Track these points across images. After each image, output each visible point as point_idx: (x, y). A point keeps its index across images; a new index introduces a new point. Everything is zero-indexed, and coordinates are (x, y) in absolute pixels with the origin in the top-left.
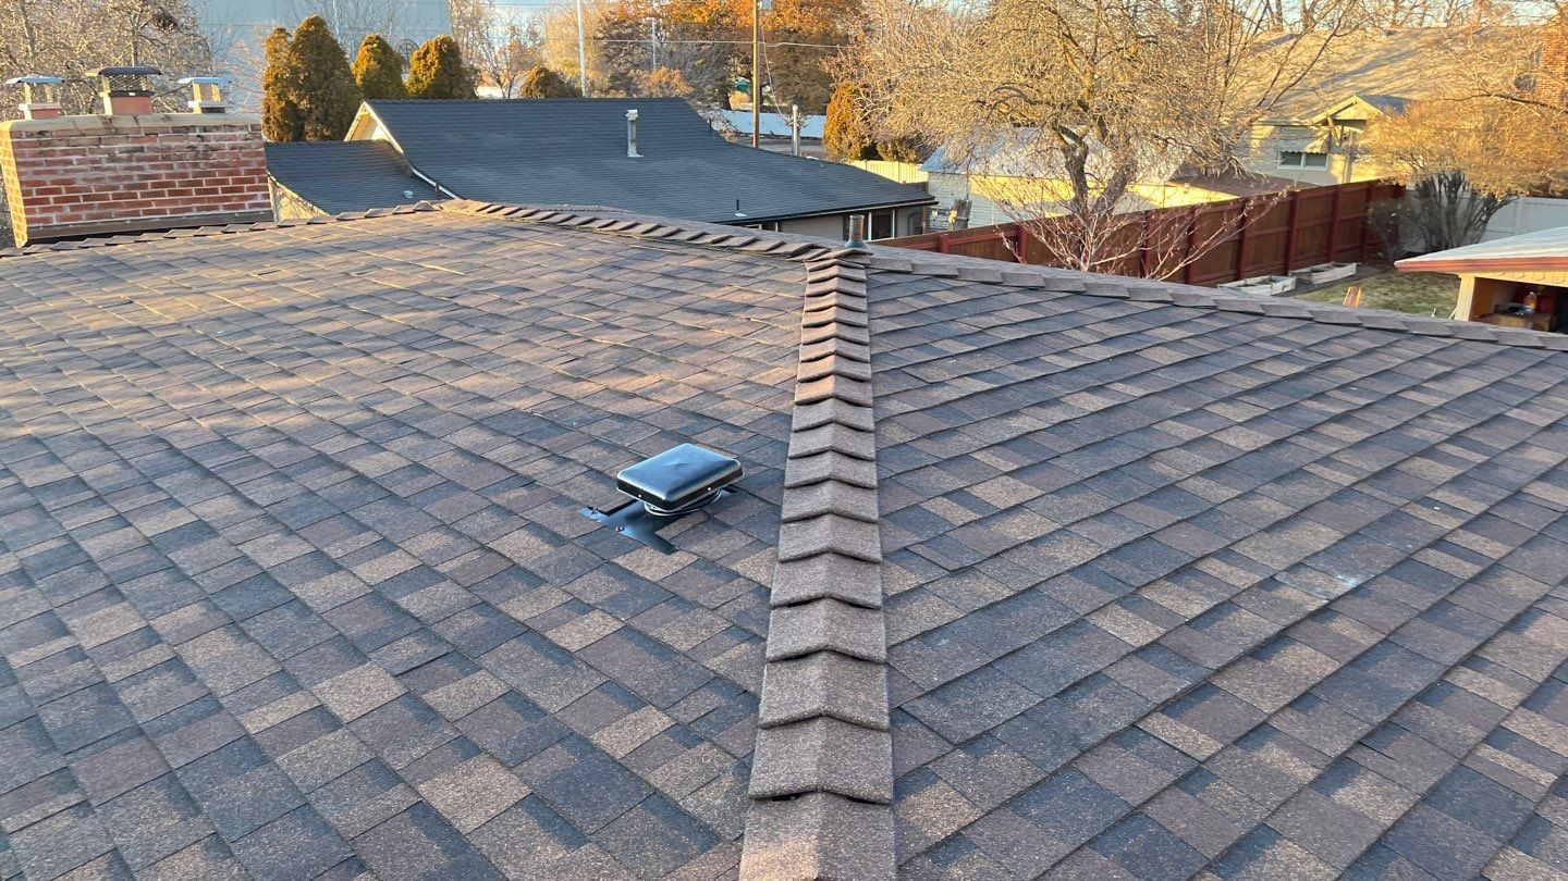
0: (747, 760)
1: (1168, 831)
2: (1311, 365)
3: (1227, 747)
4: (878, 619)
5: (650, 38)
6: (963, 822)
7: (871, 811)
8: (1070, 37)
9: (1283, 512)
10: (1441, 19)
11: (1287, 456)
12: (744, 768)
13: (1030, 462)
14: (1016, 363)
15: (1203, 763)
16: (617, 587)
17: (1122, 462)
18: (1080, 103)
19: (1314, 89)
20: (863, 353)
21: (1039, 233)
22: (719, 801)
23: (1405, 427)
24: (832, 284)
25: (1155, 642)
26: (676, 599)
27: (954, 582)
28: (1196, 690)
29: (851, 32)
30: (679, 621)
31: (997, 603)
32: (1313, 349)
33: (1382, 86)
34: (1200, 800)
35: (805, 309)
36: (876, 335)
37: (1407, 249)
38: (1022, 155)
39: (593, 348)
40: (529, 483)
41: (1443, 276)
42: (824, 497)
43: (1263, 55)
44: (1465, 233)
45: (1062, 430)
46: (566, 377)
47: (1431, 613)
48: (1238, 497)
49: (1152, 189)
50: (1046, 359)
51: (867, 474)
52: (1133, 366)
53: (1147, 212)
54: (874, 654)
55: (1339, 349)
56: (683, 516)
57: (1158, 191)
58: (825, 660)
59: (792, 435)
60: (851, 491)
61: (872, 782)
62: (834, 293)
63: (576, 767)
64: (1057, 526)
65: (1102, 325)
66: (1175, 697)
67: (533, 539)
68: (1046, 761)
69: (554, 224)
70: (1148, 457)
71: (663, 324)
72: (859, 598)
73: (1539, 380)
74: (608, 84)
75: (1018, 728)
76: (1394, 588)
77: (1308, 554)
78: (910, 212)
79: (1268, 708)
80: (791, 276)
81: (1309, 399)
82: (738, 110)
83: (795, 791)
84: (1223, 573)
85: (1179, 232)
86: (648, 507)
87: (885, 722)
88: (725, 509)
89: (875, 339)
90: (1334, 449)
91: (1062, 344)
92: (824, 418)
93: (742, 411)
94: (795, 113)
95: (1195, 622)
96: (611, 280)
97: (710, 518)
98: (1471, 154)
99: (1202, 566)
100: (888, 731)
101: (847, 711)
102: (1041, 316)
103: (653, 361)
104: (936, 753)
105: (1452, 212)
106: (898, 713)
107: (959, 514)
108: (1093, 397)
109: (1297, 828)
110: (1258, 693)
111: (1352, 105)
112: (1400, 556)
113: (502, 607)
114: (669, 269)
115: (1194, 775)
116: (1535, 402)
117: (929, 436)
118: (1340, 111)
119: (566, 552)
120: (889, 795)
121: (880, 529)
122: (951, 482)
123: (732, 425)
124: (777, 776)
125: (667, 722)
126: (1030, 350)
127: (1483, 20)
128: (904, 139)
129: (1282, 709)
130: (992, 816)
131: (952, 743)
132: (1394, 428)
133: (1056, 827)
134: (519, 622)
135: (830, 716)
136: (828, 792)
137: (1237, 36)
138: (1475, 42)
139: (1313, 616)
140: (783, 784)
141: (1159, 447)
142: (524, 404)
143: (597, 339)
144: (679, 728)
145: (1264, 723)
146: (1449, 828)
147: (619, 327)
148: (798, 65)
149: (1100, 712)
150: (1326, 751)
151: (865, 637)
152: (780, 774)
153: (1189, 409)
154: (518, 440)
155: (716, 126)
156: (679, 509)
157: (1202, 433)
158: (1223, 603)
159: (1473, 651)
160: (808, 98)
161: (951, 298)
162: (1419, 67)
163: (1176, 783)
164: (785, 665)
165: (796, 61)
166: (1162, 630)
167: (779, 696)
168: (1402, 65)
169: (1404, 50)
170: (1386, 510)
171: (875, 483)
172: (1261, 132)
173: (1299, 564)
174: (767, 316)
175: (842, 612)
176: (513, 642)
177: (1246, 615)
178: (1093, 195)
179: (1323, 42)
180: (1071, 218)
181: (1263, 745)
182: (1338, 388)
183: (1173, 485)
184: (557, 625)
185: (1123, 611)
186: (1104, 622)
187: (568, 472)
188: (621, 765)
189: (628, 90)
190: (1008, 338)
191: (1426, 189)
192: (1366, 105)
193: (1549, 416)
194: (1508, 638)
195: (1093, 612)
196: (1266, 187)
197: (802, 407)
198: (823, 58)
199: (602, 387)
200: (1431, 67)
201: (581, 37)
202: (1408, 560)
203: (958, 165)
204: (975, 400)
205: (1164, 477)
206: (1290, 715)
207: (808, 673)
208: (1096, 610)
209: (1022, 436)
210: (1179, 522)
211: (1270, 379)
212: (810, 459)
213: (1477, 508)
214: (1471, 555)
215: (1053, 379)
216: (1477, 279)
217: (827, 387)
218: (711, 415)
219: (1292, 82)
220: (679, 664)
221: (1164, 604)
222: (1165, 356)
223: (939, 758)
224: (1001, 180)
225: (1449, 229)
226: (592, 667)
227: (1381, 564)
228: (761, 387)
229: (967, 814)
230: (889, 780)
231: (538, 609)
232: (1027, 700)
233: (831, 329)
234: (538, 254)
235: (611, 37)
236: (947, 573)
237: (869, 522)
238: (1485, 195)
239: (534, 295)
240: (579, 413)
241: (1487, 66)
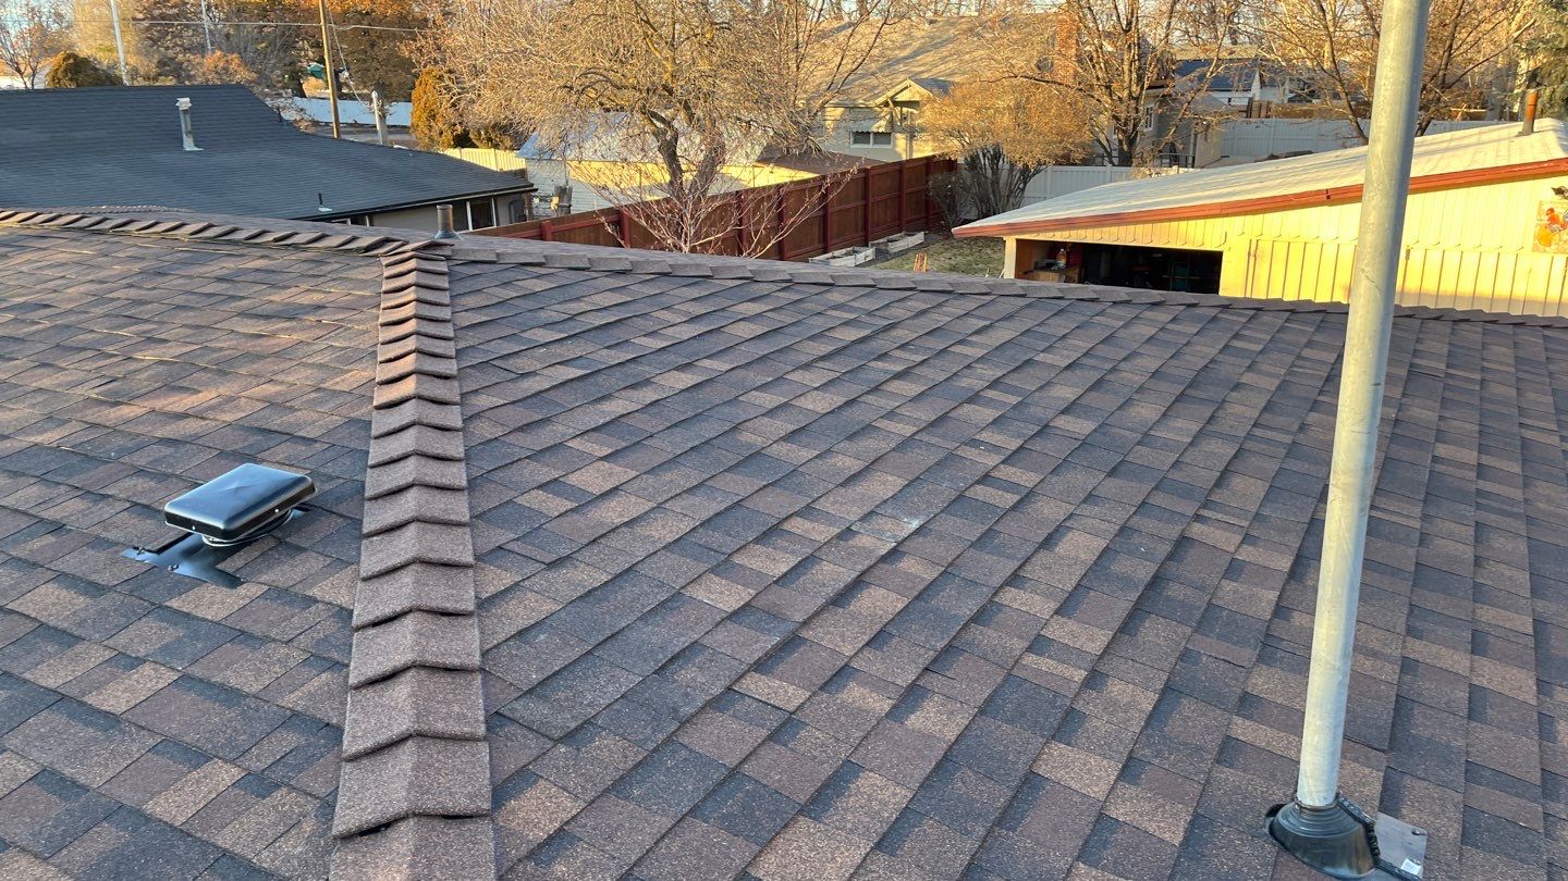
0: (330, 799)
1: (765, 786)
2: (875, 328)
3: (814, 694)
4: (472, 625)
5: (200, 19)
6: (566, 816)
7: (470, 825)
8: (648, 22)
9: (855, 465)
10: (973, 8)
11: (858, 415)
12: (327, 806)
13: (624, 444)
14: (607, 348)
15: (793, 713)
16: (173, 633)
17: (711, 436)
18: (665, 87)
19: (873, 74)
20: (449, 348)
21: (639, 217)
22: (299, 849)
23: (954, 378)
24: (411, 278)
25: (748, 604)
26: (243, 636)
27: (551, 575)
28: (785, 644)
29: (430, 16)
30: (247, 661)
31: (595, 589)
32: (877, 313)
33: (930, 70)
34: (792, 750)
35: (382, 306)
36: (462, 328)
37: (963, 217)
38: (615, 140)
39: (133, 366)
40: (58, 528)
41: (992, 239)
42: (408, 504)
43: (828, 42)
44: (1008, 200)
45: (654, 410)
46: (100, 403)
47: (980, 543)
48: (817, 457)
49: (739, 169)
50: (636, 341)
51: (457, 475)
52: (719, 342)
53: (737, 192)
54: (467, 662)
55: (898, 312)
56: (249, 544)
57: (747, 172)
58: (414, 677)
59: (372, 442)
60: (438, 495)
61: (466, 796)
62: (413, 288)
63: (127, 844)
64: (652, 504)
65: (688, 303)
66: (766, 655)
67: (64, 592)
68: (646, 740)
69: (81, 229)
70: (735, 428)
71: (220, 333)
72: (450, 606)
73: (1059, 326)
74: (154, 71)
75: (619, 711)
76: (949, 524)
77: (878, 503)
78: (511, 200)
79: (848, 651)
80: (365, 272)
81: (875, 359)
82: (314, 97)
83: (383, 821)
84: (807, 531)
85: (769, 210)
86: (206, 539)
87: (482, 730)
88: (299, 530)
89: (459, 333)
90: (897, 404)
91: (650, 326)
92: (405, 421)
93: (313, 421)
94: (375, 100)
95: (782, 580)
96: (154, 288)
97: (280, 542)
98: (1006, 130)
99: (786, 526)
100: (485, 739)
101: (440, 726)
102: (630, 299)
103: (209, 375)
104: (535, 752)
105: (996, 182)
106: (496, 719)
107: (555, 505)
108: (683, 375)
109: (877, 758)
110: (839, 638)
111: (906, 88)
112: (954, 495)
113: (27, 676)
114: (225, 271)
115: (786, 727)
116: (1058, 345)
117: (521, 429)
118: (897, 94)
119: (105, 602)
120: (486, 806)
121: (472, 531)
122: (545, 473)
123: (303, 438)
124: (364, 810)
125: (235, 773)
126: (619, 334)
127: (1008, 9)
128: (496, 125)
129: (861, 650)
130: (594, 805)
131: (552, 739)
132: (945, 380)
133: (659, 803)
134: (51, 690)
135: (420, 735)
136: (420, 815)
137: (803, 23)
138: (1001, 28)
139: (884, 559)
140: (370, 816)
141: (744, 417)
142: (49, 437)
143: (139, 356)
144: (251, 778)
145: (846, 665)
146: (1004, 734)
147: (165, 341)
148: (376, 49)
149: (699, 680)
150: (899, 682)
151: (457, 646)
152: (367, 807)
153: (771, 379)
154: (42, 479)
155: (286, 115)
156: (242, 537)
157: (783, 400)
158: (807, 558)
159: (1016, 571)
160: (391, 84)
161: (539, 286)
162: (958, 53)
163: (770, 738)
164: (371, 689)
165: (373, 46)
166: (753, 592)
167: (363, 724)
168: (944, 51)
169: (945, 37)
170: (941, 455)
171: (464, 483)
172: (834, 113)
173: (872, 513)
174: (340, 316)
175: (430, 623)
176: (44, 714)
177: (827, 567)
178: (688, 177)
179: (877, 30)
180: (667, 200)
181: (845, 686)
182: (898, 348)
183: (758, 453)
184: (99, 686)
185: (716, 579)
186: (699, 593)
187: (106, 510)
188: (181, 831)
189: (178, 77)
190: (597, 323)
191: (973, 163)
192: (918, 88)
193: (1068, 357)
194: (1043, 557)
195: (688, 584)
196: (840, 165)
197: (382, 411)
198: (401, 43)
199: (148, 409)
200: (968, 53)
201: (115, 18)
202: (961, 497)
203: (553, 151)
204: (567, 388)
205: (750, 446)
206: (868, 654)
207: (395, 695)
208: (691, 582)
209: (615, 419)
210: (765, 486)
211: (840, 345)
212: (392, 466)
213: (1014, 444)
214: (1010, 487)
215: (643, 360)
216: (1018, 240)
217: (408, 387)
218: (279, 430)
219: (854, 67)
220: (249, 707)
221: (754, 567)
222: (746, 330)
223: (539, 757)
224: (596, 165)
225: (995, 196)
226: (143, 728)
227: (939, 503)
228: (335, 393)
229: (571, 807)
230: (487, 791)
231: (74, 671)
232: (628, 681)
233: (411, 326)
234: (62, 265)
235: (153, 18)
236: (543, 566)
237: (459, 525)
238: (1020, 165)
239: (58, 311)
240: (120, 441)
241: (1013, 51)
